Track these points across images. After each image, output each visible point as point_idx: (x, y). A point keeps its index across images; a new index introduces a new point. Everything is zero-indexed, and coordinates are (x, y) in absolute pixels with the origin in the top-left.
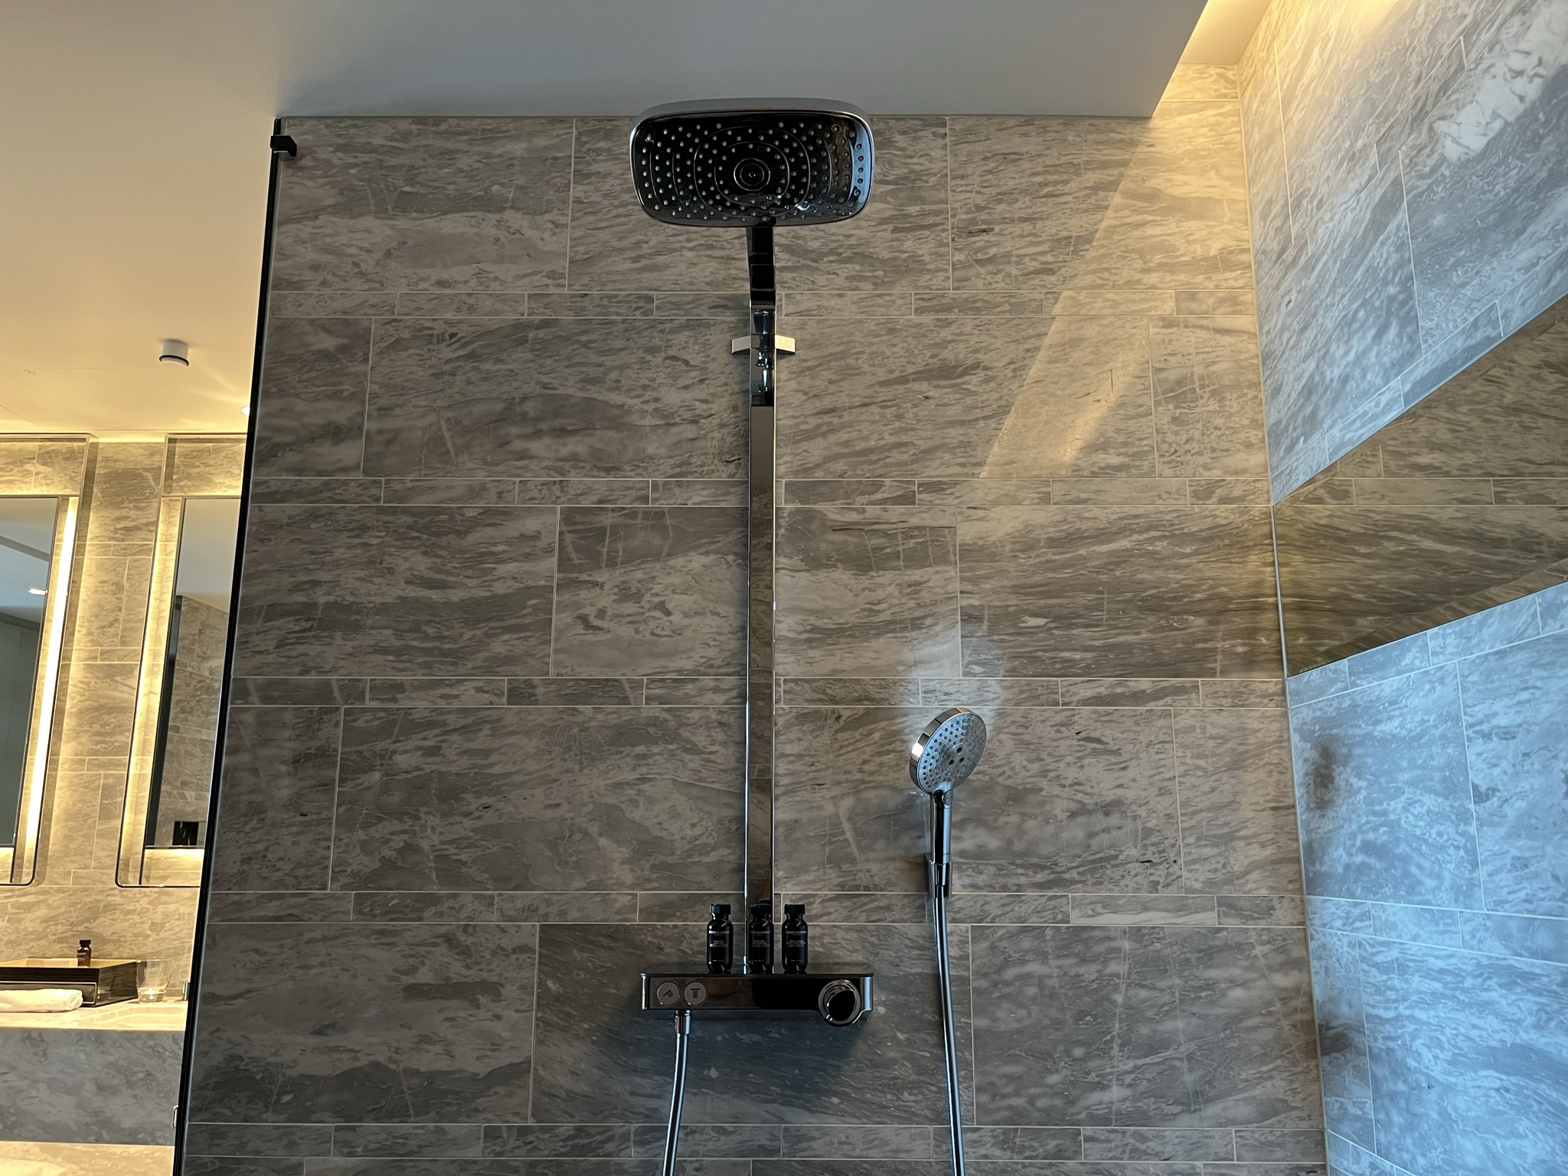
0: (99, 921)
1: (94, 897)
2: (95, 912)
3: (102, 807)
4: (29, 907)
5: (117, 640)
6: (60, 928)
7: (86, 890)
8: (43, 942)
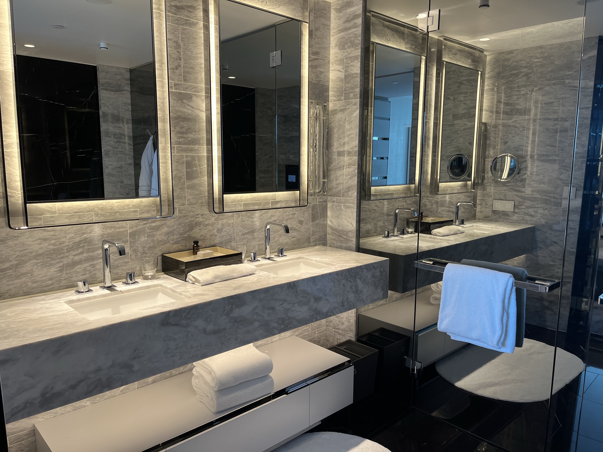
0: (194, 230)
1: (190, 219)
2: (191, 226)
3: (187, 173)
4: (157, 228)
5: (182, 79)
6: (175, 237)
7: (185, 216)
8: (168, 245)
